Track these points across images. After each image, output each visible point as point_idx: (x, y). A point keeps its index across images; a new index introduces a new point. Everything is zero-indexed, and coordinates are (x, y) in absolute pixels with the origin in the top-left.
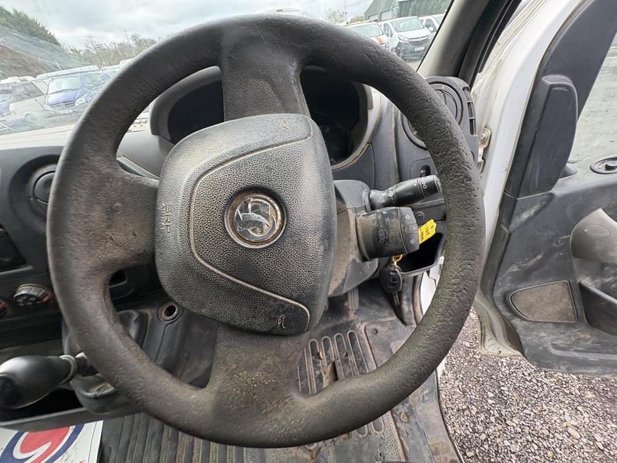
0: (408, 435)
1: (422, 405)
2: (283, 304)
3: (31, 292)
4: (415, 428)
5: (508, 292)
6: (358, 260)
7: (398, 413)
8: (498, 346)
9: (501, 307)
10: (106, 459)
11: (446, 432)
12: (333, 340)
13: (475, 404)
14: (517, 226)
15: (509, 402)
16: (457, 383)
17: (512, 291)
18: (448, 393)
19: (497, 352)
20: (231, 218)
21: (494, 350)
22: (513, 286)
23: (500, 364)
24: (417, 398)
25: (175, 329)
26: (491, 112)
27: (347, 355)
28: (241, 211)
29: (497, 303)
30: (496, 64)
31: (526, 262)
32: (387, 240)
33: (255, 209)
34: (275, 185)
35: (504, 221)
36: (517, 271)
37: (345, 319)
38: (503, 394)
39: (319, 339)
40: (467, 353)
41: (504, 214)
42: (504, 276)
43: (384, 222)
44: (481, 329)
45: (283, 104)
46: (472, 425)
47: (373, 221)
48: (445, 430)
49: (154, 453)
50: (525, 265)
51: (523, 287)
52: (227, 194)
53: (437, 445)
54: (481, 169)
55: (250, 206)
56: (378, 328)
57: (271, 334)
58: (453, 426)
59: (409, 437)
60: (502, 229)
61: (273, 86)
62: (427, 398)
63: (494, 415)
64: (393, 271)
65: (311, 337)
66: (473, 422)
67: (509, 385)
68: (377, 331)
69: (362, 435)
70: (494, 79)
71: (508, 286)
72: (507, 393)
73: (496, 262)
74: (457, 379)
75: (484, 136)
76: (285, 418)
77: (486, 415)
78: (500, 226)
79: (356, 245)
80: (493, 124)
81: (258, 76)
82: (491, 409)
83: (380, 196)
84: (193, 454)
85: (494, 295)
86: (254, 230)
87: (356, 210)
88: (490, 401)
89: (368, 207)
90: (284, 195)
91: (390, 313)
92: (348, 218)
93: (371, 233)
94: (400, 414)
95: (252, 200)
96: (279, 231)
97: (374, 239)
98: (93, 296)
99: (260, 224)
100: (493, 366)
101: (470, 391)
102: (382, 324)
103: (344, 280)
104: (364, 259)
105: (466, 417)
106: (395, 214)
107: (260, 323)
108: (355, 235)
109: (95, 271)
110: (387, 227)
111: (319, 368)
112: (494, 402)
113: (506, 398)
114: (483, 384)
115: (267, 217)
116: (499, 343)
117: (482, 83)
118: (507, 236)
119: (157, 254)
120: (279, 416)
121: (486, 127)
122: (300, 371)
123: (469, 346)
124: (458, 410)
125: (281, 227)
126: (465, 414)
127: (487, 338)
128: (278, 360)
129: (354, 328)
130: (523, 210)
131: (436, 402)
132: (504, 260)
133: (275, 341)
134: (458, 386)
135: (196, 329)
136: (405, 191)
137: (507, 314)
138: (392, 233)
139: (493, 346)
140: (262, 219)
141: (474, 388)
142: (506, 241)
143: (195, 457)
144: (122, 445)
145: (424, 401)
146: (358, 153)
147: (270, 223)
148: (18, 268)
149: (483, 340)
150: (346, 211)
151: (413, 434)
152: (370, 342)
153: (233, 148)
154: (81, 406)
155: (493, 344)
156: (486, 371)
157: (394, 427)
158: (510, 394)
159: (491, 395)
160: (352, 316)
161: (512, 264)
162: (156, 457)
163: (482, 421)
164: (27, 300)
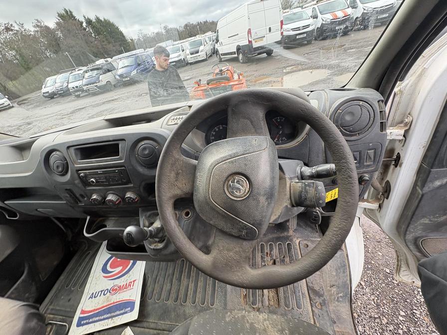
0: (319, 316)
1: (337, 303)
2: (246, 226)
3: (132, 196)
4: (325, 314)
5: (419, 237)
6: (289, 206)
7: (315, 302)
8: (412, 277)
9: (412, 247)
10: (147, 281)
11: (353, 327)
12: (276, 246)
13: (386, 316)
14: (429, 190)
15: (419, 323)
16: (373, 297)
17: (423, 237)
18: (363, 303)
19: (410, 281)
20: (227, 185)
21: (408, 280)
22: (424, 234)
23: (416, 292)
24: (333, 297)
25: (190, 223)
26: (414, 103)
27: (284, 257)
28: (232, 182)
29: (409, 244)
30: (421, 70)
31: (437, 218)
32: (306, 199)
33: (238, 182)
34: (248, 173)
35: (419, 184)
36: (428, 223)
37: (286, 234)
38: (414, 316)
39: (267, 242)
40: (386, 277)
41: (420, 179)
42: (416, 225)
43: (305, 188)
44: (398, 261)
45: (256, 130)
46: (381, 331)
47: (300, 187)
48: (353, 325)
49: (169, 285)
50: (436, 220)
51: (432, 236)
52: (226, 175)
53: (344, 333)
54: (402, 144)
55: (236, 181)
56: (309, 244)
57: (239, 237)
58: (364, 327)
59: (320, 318)
60: (416, 190)
61: (252, 122)
62: (341, 300)
63: (402, 329)
64: (315, 212)
65: (261, 241)
66: (382, 329)
67: (422, 311)
68: (308, 246)
69: (288, 308)
70: (418, 81)
71: (419, 233)
72: (419, 316)
73: (410, 214)
74: (373, 294)
75: (406, 121)
76: (241, 275)
77: (395, 327)
78: (416, 187)
79: (289, 197)
80: (415, 113)
81: (245, 118)
82: (400, 324)
83: (307, 171)
84: (188, 291)
85: (406, 238)
86: (236, 191)
87: (291, 179)
88: (401, 318)
89: (300, 176)
90: (251, 177)
91: (319, 235)
92: (286, 182)
93: (298, 193)
94: (316, 302)
95: (237, 178)
96: (247, 193)
97: (299, 197)
98: (169, 209)
99: (239, 189)
100: (409, 292)
101: (384, 306)
102: (312, 242)
103: (279, 216)
104: (293, 206)
105: (377, 324)
106: (312, 185)
107: (234, 232)
108: (289, 193)
109: (171, 198)
110: (307, 192)
111: (264, 262)
112: (404, 320)
113: (416, 320)
114: (397, 304)
115: (243, 186)
116: (413, 275)
117: (408, 84)
118: (420, 196)
119: (194, 195)
120: (239, 274)
121: (409, 114)
122: (252, 260)
123: (389, 272)
124: (370, 317)
125: (248, 192)
126: (376, 321)
127: (402, 269)
128: (241, 249)
129: (291, 240)
130: (437, 179)
131: (348, 304)
132: (416, 213)
133: (241, 241)
134: (373, 300)
135: (198, 225)
136: (322, 171)
137: (418, 254)
138: (309, 196)
139: (407, 276)
140: (241, 187)
141: (388, 304)
142: (419, 199)
143: (189, 293)
144: (154, 277)
145: (338, 301)
146: (300, 139)
147: (244, 189)
148: (127, 185)
149: (398, 270)
150: (285, 179)
151: (323, 317)
152: (302, 253)
153: (230, 153)
154: (146, 252)
155: (408, 275)
156: (401, 294)
157: (310, 309)
158: (421, 317)
159: (402, 313)
160: (291, 233)
161: (424, 217)
162: (170, 287)
163: (390, 331)
164: (130, 200)
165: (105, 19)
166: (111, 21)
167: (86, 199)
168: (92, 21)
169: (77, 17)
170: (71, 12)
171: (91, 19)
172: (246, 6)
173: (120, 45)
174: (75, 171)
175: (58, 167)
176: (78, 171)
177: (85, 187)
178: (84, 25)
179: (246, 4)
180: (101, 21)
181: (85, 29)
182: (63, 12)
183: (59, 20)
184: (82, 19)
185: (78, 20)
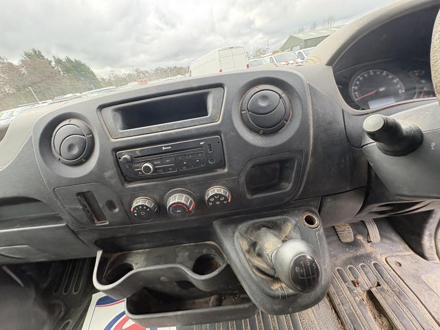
12: (358, 269)
27: (379, 284)
37: (362, 251)
39: (343, 267)
56: (400, 261)
65: (335, 265)
68: (400, 264)
91: (406, 248)
102: (404, 257)
111: (357, 295)
129: (375, 259)
152: (399, 274)
160: (369, 248)
164: (218, 200)
165: (76, 61)
166: (83, 62)
167: (117, 210)
168: (62, 61)
169: (46, 57)
170: (39, 52)
171: (61, 59)
172: (217, 52)
173: (91, 83)
174: (109, 152)
175: (70, 147)
176: (116, 150)
177: (123, 184)
178: (53, 64)
179: (218, 49)
180: (72, 62)
181: (53, 68)
182: (32, 52)
183: (25, 58)
184: (51, 58)
185: (47, 59)
